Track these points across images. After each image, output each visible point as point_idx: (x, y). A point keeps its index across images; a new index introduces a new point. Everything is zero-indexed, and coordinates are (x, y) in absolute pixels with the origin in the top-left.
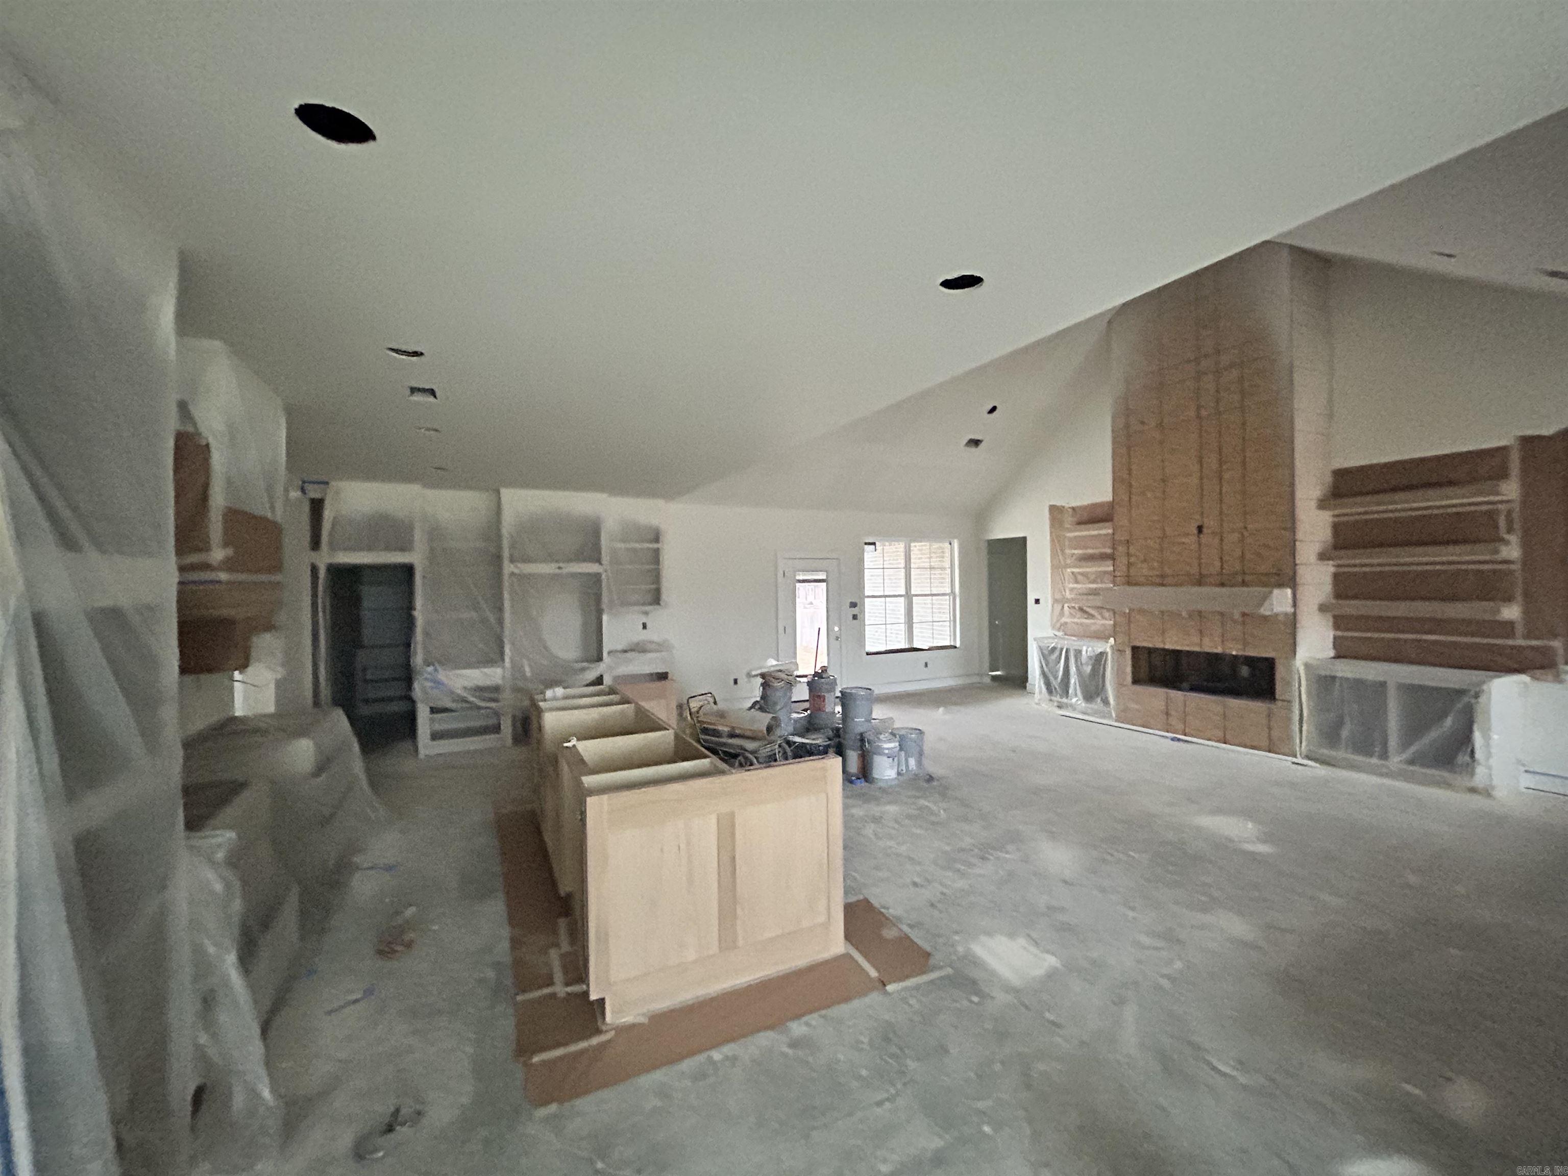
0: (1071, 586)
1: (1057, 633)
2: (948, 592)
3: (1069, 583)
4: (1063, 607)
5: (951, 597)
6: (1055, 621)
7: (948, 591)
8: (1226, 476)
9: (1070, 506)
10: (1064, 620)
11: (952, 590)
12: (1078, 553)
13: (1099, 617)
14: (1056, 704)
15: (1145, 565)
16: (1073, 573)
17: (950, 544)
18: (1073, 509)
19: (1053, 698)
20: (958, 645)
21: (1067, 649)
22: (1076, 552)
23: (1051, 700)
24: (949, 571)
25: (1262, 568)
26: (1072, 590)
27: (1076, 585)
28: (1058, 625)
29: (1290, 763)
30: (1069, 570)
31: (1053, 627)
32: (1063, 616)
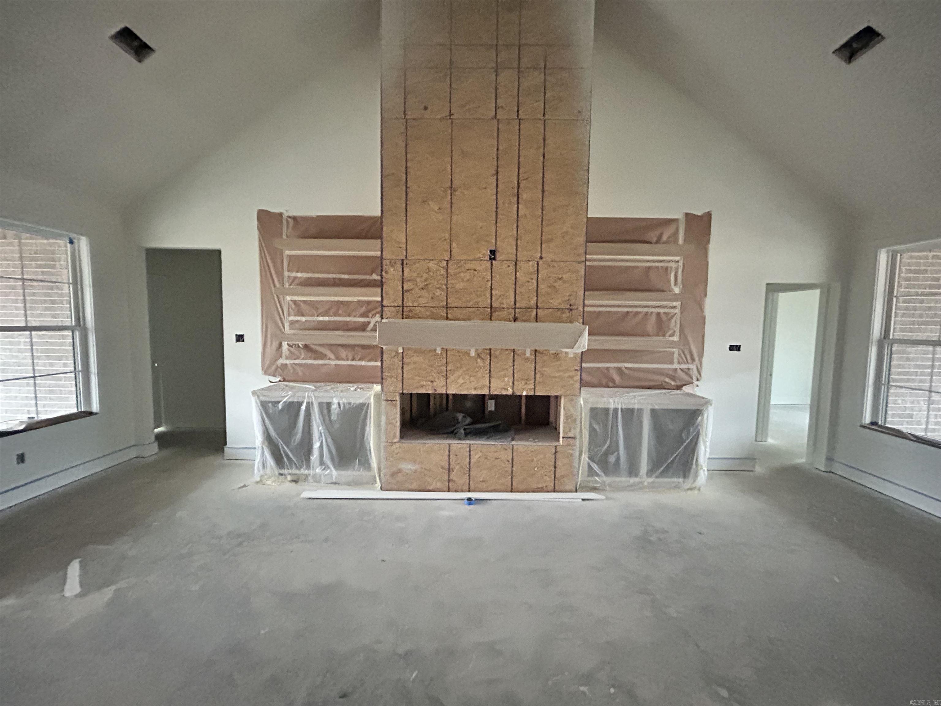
0: (292, 318)
1: (273, 379)
2: (68, 324)
3: (289, 315)
4: (280, 345)
5: (77, 334)
6: (268, 362)
7: (70, 321)
8: (524, 196)
9: (291, 215)
10: (281, 361)
11: (78, 319)
12: (301, 277)
13: (333, 357)
14: (289, 478)
15: (424, 293)
16: (295, 302)
17: (71, 242)
18: (295, 218)
19: (286, 471)
20: (95, 407)
21: (308, 403)
22: (299, 275)
23: (281, 475)
24: (67, 289)
25: (555, 303)
26: (292, 323)
27: (298, 318)
28: (273, 368)
29: (581, 500)
30: (288, 298)
31: (266, 371)
32: (281, 356)
